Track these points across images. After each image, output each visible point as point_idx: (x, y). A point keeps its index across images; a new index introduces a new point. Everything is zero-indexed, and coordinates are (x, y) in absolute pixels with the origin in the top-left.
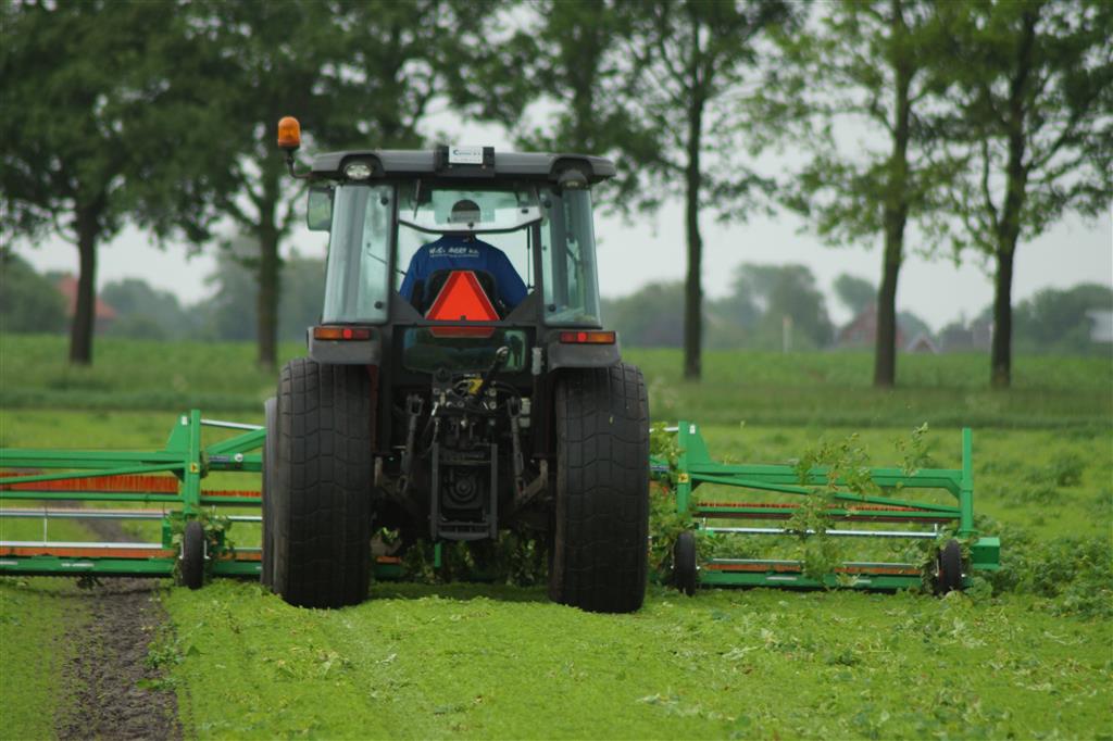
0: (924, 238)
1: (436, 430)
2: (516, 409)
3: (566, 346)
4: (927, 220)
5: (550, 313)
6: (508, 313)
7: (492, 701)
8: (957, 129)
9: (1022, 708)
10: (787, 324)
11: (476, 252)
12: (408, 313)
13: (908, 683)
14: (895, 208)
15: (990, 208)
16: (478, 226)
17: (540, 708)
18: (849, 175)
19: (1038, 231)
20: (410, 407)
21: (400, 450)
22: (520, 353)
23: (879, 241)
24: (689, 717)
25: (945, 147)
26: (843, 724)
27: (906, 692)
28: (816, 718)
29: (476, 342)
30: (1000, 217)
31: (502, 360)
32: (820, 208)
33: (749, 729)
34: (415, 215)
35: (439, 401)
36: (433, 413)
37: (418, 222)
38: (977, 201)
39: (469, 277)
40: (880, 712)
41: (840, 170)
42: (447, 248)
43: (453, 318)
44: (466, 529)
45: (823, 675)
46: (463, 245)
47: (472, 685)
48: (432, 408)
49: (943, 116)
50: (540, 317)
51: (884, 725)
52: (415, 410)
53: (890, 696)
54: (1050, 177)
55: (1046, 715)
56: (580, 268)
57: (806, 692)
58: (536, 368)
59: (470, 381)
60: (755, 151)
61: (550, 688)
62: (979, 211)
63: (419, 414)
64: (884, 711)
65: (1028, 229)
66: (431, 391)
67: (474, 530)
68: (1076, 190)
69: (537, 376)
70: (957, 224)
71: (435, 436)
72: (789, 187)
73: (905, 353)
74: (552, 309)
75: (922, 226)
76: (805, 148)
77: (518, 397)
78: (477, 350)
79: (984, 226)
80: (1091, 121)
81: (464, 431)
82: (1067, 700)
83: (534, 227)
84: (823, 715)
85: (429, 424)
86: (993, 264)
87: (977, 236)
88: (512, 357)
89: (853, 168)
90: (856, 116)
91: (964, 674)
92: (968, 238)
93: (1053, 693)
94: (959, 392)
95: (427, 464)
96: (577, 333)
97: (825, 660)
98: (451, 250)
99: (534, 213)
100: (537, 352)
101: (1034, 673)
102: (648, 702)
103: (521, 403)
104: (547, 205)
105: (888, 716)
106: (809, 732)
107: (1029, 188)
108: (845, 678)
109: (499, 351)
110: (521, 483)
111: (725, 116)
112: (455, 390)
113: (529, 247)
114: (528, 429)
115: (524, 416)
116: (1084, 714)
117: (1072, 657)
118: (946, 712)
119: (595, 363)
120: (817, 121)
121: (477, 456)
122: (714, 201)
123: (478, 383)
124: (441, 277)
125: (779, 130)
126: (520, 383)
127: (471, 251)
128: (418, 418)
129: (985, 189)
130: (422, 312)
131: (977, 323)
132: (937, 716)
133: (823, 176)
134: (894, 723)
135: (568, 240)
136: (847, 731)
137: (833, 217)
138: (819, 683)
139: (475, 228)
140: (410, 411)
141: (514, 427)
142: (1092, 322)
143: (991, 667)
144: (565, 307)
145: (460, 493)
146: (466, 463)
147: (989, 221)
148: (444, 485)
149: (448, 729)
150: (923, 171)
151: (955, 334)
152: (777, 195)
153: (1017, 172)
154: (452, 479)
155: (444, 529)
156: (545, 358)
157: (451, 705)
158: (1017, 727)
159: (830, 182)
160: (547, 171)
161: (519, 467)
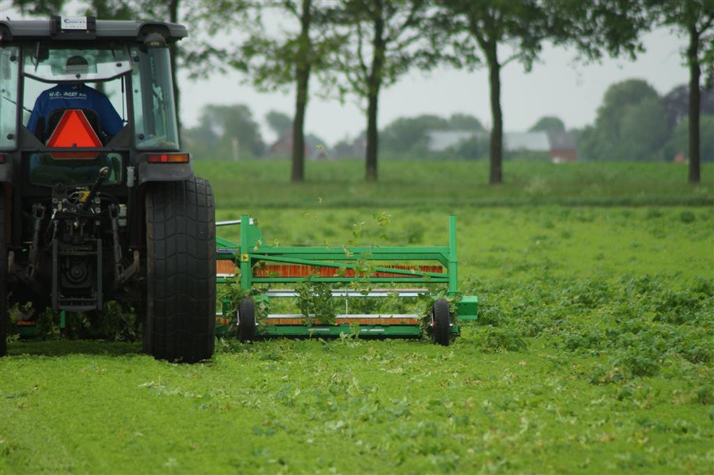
0: (323, 87)
1: (55, 230)
2: (115, 213)
3: (152, 165)
4: (323, 74)
5: (140, 140)
6: (109, 140)
7: (45, 389)
8: (341, 16)
9: (384, 384)
10: (235, 143)
11: (84, 95)
12: (32, 142)
13: (312, 371)
14: (302, 67)
15: (363, 67)
16: (83, 77)
17: (76, 392)
18: (272, 47)
19: (393, 81)
20: (36, 213)
21: (29, 244)
22: (119, 171)
23: (292, 87)
24: (173, 396)
25: (333, 29)
26: (271, 397)
27: (311, 376)
28: (254, 394)
29: (84, 163)
30: (369, 72)
31: (105, 177)
32: (254, 68)
33: (210, 402)
34: (36, 69)
35: (57, 208)
36: (53, 217)
37: (38, 74)
38: (355, 63)
39: (78, 114)
40: (294, 389)
41: (267, 44)
42: (62, 93)
43: (67, 145)
44: (79, 303)
45: (258, 367)
46: (74, 91)
47: (31, 379)
48: (53, 213)
49: (333, 8)
50: (132, 142)
51: (297, 397)
52: (39, 214)
53: (301, 379)
54: (401, 46)
55: (399, 388)
56: (162, 106)
57: (248, 378)
58: (130, 182)
59: (81, 192)
60: (212, 32)
61: (82, 380)
62: (356, 69)
63: (42, 218)
64: (297, 389)
65: (386, 80)
66: (51, 199)
67: (86, 303)
68: (417, 55)
69: (131, 188)
70: (342, 78)
71: (54, 234)
72: (234, 55)
73: (311, 161)
74: (142, 137)
75: (320, 79)
76: (243, 31)
77: (116, 204)
78: (86, 169)
79: (360, 79)
80: (424, 11)
81: (76, 230)
82: (412, 379)
83: (127, 76)
84: (259, 392)
85: (50, 225)
86: (365, 103)
87: (355, 85)
88: (113, 173)
89: (274, 42)
90: (276, 9)
91: (348, 364)
92: (349, 86)
93: (404, 374)
94: (345, 184)
95: (49, 255)
96: (159, 155)
97: (260, 357)
98: (66, 94)
99: (126, 66)
100: (130, 170)
101: (392, 362)
102: (146, 387)
103: (119, 208)
104: (136, 59)
105: (299, 392)
106: (250, 403)
107: (387, 54)
108: (272, 369)
109: (101, 170)
110: (120, 268)
111: (192, 9)
112: (69, 200)
113: (123, 91)
114: (125, 227)
115: (121, 218)
116: (423, 387)
117: (416, 352)
118: (336, 388)
119: (175, 177)
120: (252, 12)
121: (86, 249)
122: (187, 65)
123: (87, 193)
124: (57, 115)
125: (227, 19)
126: (118, 193)
127: (81, 95)
128: (42, 221)
129: (360, 55)
130: (43, 142)
131: (357, 141)
132: (331, 391)
133: (256, 48)
134: (304, 396)
135: (154, 85)
136: (273, 402)
137: (263, 73)
138: (256, 372)
139: (81, 79)
140: (35, 216)
141: (114, 227)
142: (428, 139)
143: (365, 358)
144: (151, 135)
145: (74, 276)
146: (78, 254)
147: (362, 75)
148: (62, 271)
149: (15, 407)
150: (320, 44)
151: (342, 148)
152: (227, 60)
153: (379, 44)
154: (68, 266)
155: (62, 303)
156: (136, 174)
157: (18, 392)
158: (381, 396)
159: (260, 51)
160: (135, 34)
161: (118, 255)
